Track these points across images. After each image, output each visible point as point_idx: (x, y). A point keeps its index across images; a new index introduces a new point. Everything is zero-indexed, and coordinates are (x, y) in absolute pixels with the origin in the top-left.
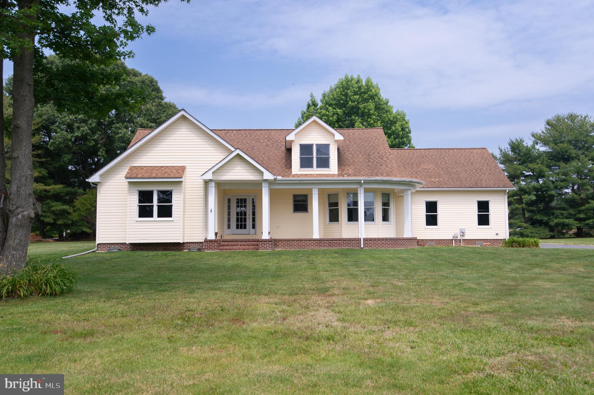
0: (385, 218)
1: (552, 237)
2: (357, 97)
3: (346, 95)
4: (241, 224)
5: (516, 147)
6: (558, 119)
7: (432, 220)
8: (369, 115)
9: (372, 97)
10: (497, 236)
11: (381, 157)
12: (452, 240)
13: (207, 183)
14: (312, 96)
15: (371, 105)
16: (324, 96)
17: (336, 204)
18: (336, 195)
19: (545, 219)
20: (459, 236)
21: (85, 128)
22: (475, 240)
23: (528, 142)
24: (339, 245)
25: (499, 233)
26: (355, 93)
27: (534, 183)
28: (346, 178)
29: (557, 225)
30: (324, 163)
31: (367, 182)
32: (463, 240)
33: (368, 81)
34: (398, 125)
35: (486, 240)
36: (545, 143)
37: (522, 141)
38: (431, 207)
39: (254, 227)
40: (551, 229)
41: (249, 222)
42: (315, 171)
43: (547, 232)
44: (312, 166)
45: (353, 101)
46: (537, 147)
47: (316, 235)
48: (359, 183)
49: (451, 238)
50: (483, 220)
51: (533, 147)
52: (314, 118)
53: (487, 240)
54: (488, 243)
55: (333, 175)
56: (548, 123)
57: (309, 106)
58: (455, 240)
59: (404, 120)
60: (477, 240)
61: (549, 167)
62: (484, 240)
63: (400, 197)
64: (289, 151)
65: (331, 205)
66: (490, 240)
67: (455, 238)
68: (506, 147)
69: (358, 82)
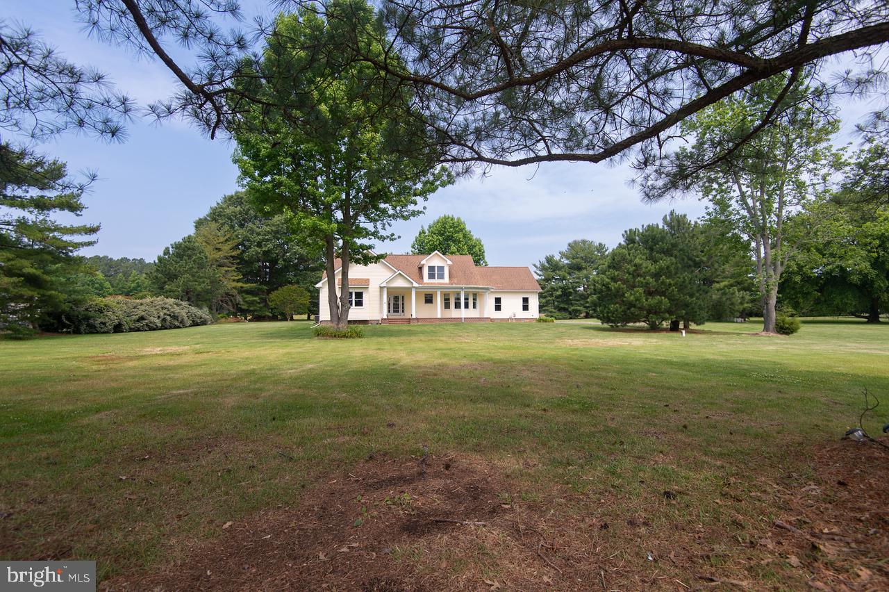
0: (474, 307)
1: (571, 318)
2: (452, 229)
3: (445, 228)
4: (396, 310)
5: (549, 260)
6: (575, 242)
7: (498, 308)
8: (459, 242)
9: (461, 230)
10: (533, 317)
11: (472, 273)
12: (509, 319)
13: (381, 288)
14: (422, 227)
15: (461, 235)
16: (430, 227)
17: (449, 299)
18: (449, 294)
19: (566, 307)
20: (513, 317)
21: (270, 246)
23: (557, 257)
24: (451, 321)
25: (534, 315)
26: (451, 227)
27: (560, 284)
28: (454, 286)
29: (573, 310)
30: (441, 276)
31: (465, 288)
32: (515, 319)
33: (459, 219)
34: (477, 248)
36: (567, 259)
37: (553, 256)
38: (498, 300)
39: (403, 312)
40: (570, 313)
41: (400, 309)
42: (436, 281)
43: (567, 315)
44: (435, 278)
45: (449, 232)
46: (562, 260)
47: (439, 316)
48: (462, 288)
50: (526, 308)
51: (560, 261)
52: (436, 251)
53: (528, 319)
54: (528, 321)
55: (446, 284)
56: (569, 245)
57: (420, 234)
58: (511, 319)
59: (480, 243)
60: (522, 319)
61: (570, 274)
62: (526, 319)
63: (481, 295)
64: (420, 269)
65: (445, 299)
68: (543, 260)
69: (452, 219)
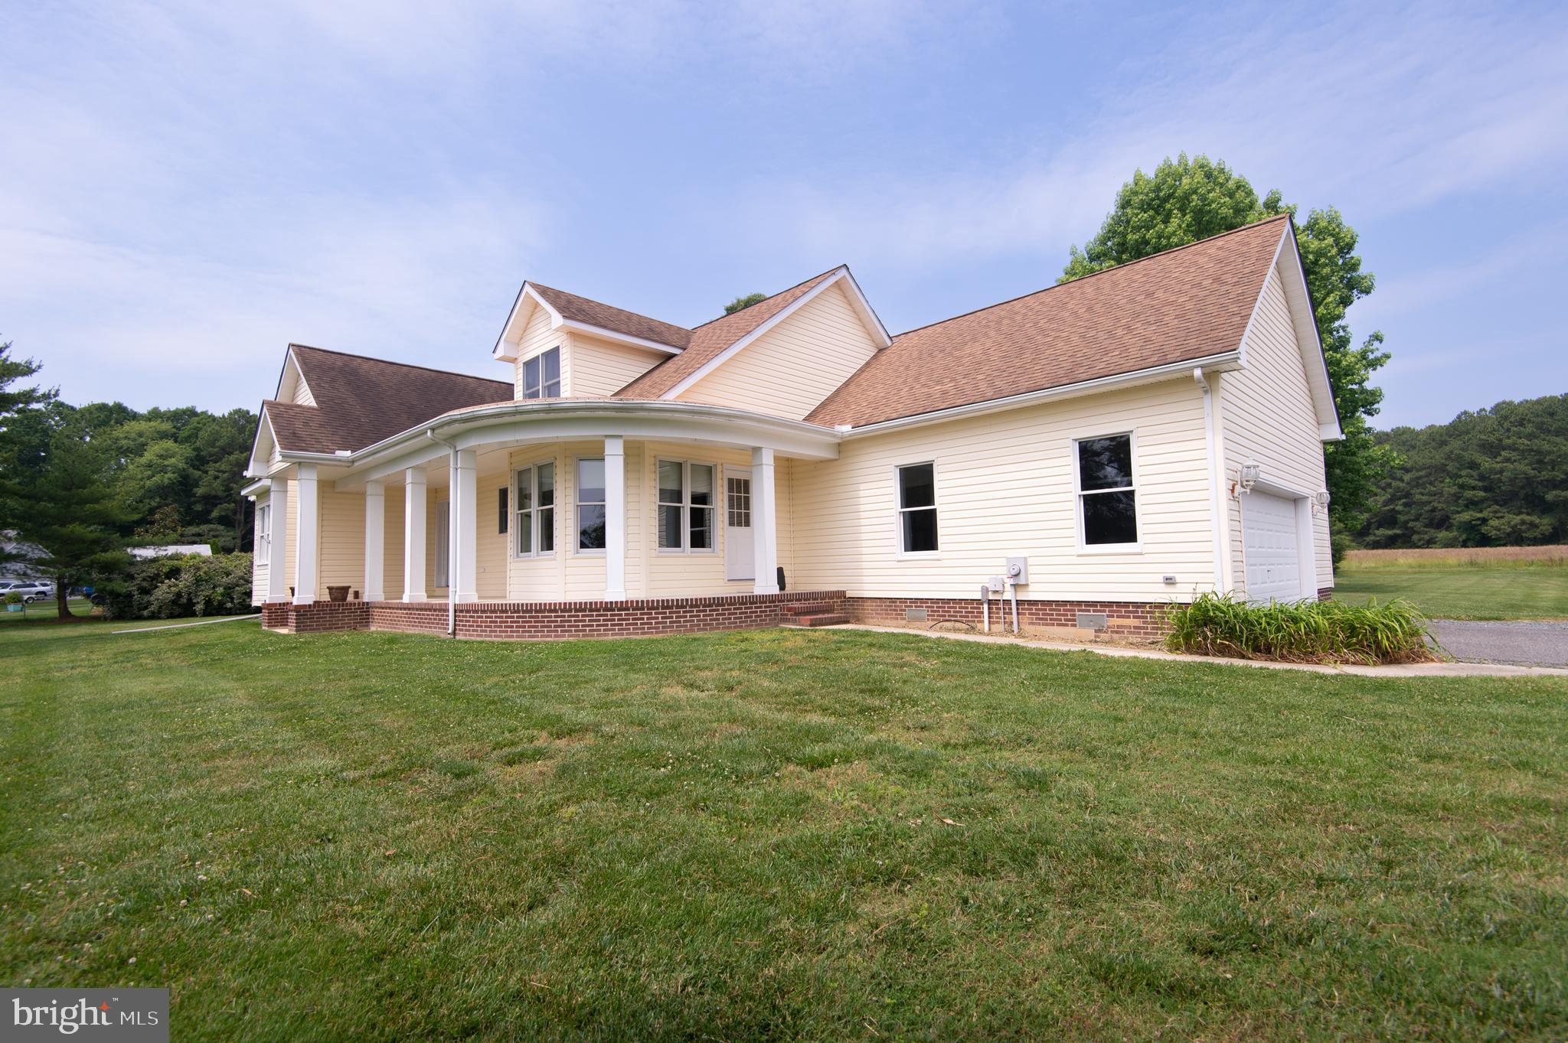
7: (922, 532)
10: (1170, 589)
12: (979, 602)
20: (1008, 587)
22: (1071, 603)
25: (1178, 578)
32: (1018, 602)
35: (1118, 604)
38: (917, 485)
49: (978, 596)
50: (1110, 520)
53: (1126, 604)
54: (1132, 622)
58: (990, 602)
60: (1079, 603)
62: (1110, 604)
66: (1136, 605)
67: (991, 597)
